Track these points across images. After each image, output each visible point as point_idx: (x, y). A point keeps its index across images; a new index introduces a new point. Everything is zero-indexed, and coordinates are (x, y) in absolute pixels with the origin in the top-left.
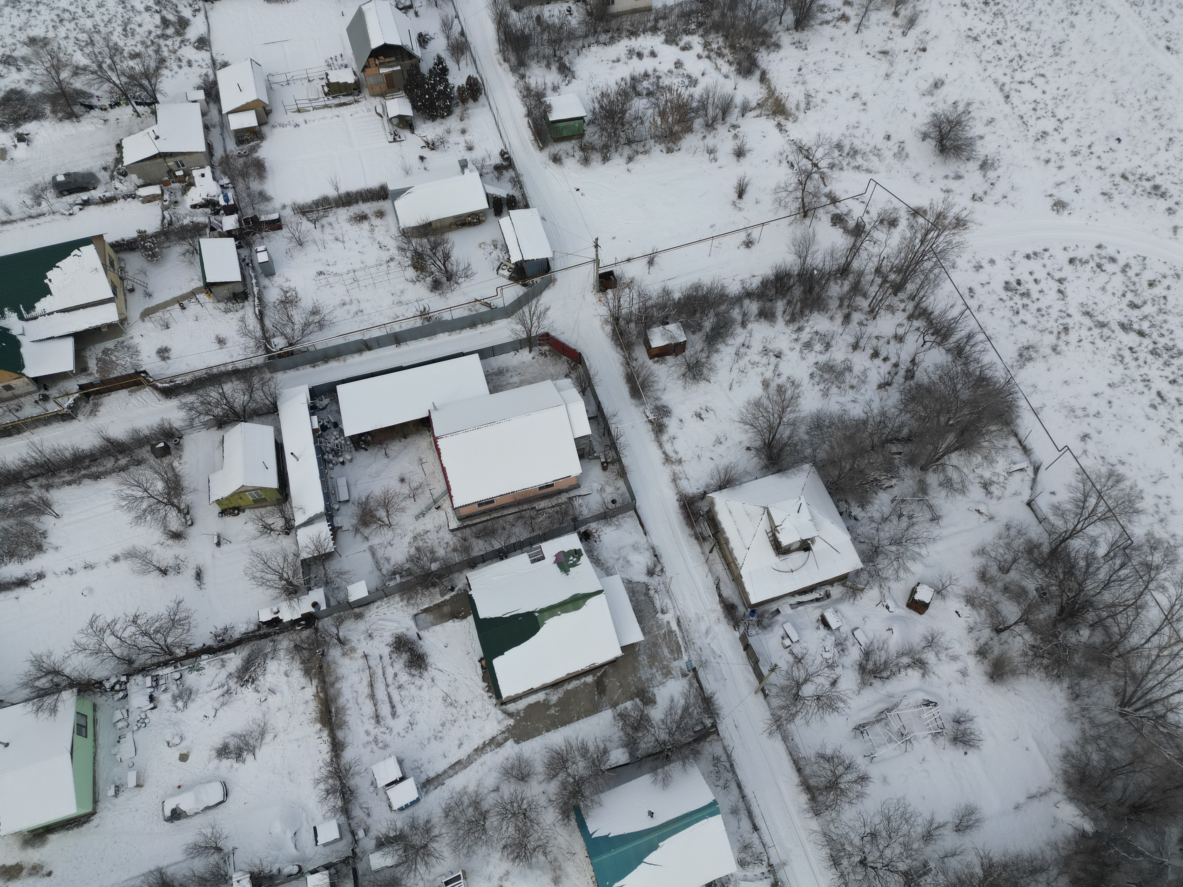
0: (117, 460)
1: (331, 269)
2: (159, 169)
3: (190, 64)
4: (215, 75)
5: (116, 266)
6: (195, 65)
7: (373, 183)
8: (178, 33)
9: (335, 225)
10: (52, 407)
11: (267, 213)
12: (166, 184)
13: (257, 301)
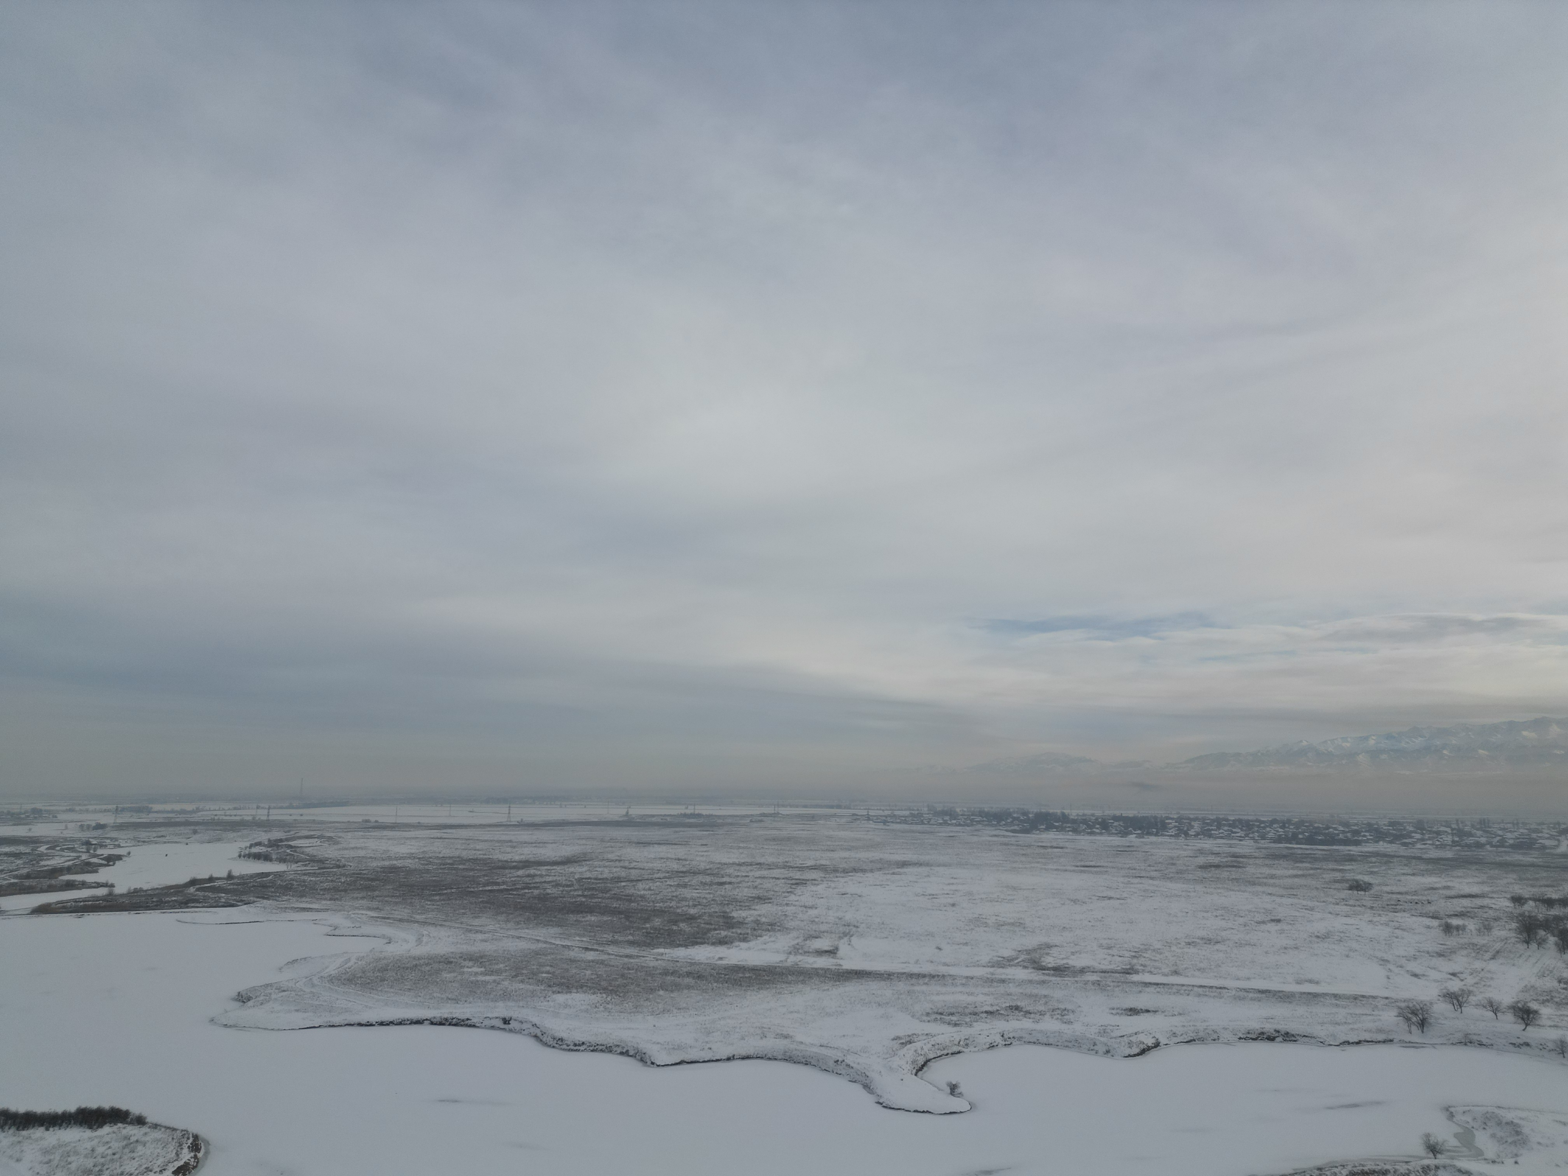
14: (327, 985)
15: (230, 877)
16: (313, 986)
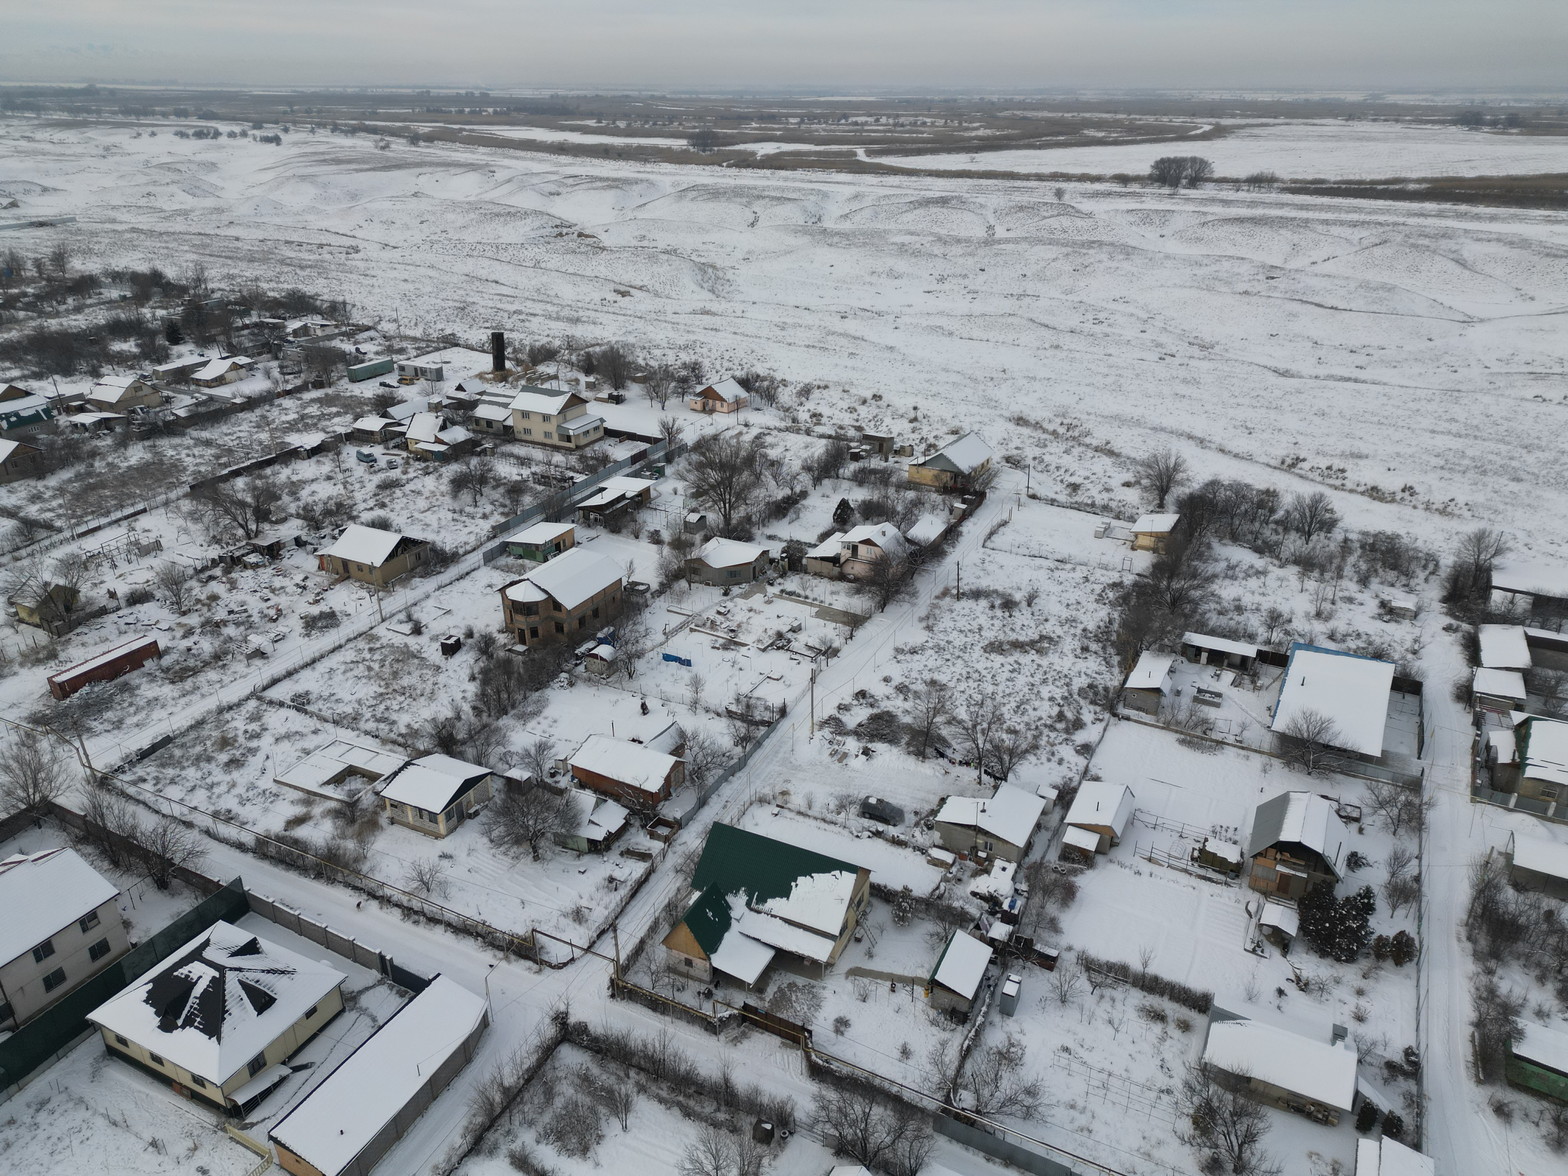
0: (718, 1110)
1: (1082, 1053)
2: (965, 841)
3: (1060, 762)
4: (1080, 783)
5: (861, 908)
6: (1065, 765)
7: (1196, 984)
8: (1067, 731)
9: (1118, 1004)
10: (707, 1009)
11: (1047, 944)
12: (962, 857)
13: (973, 1033)
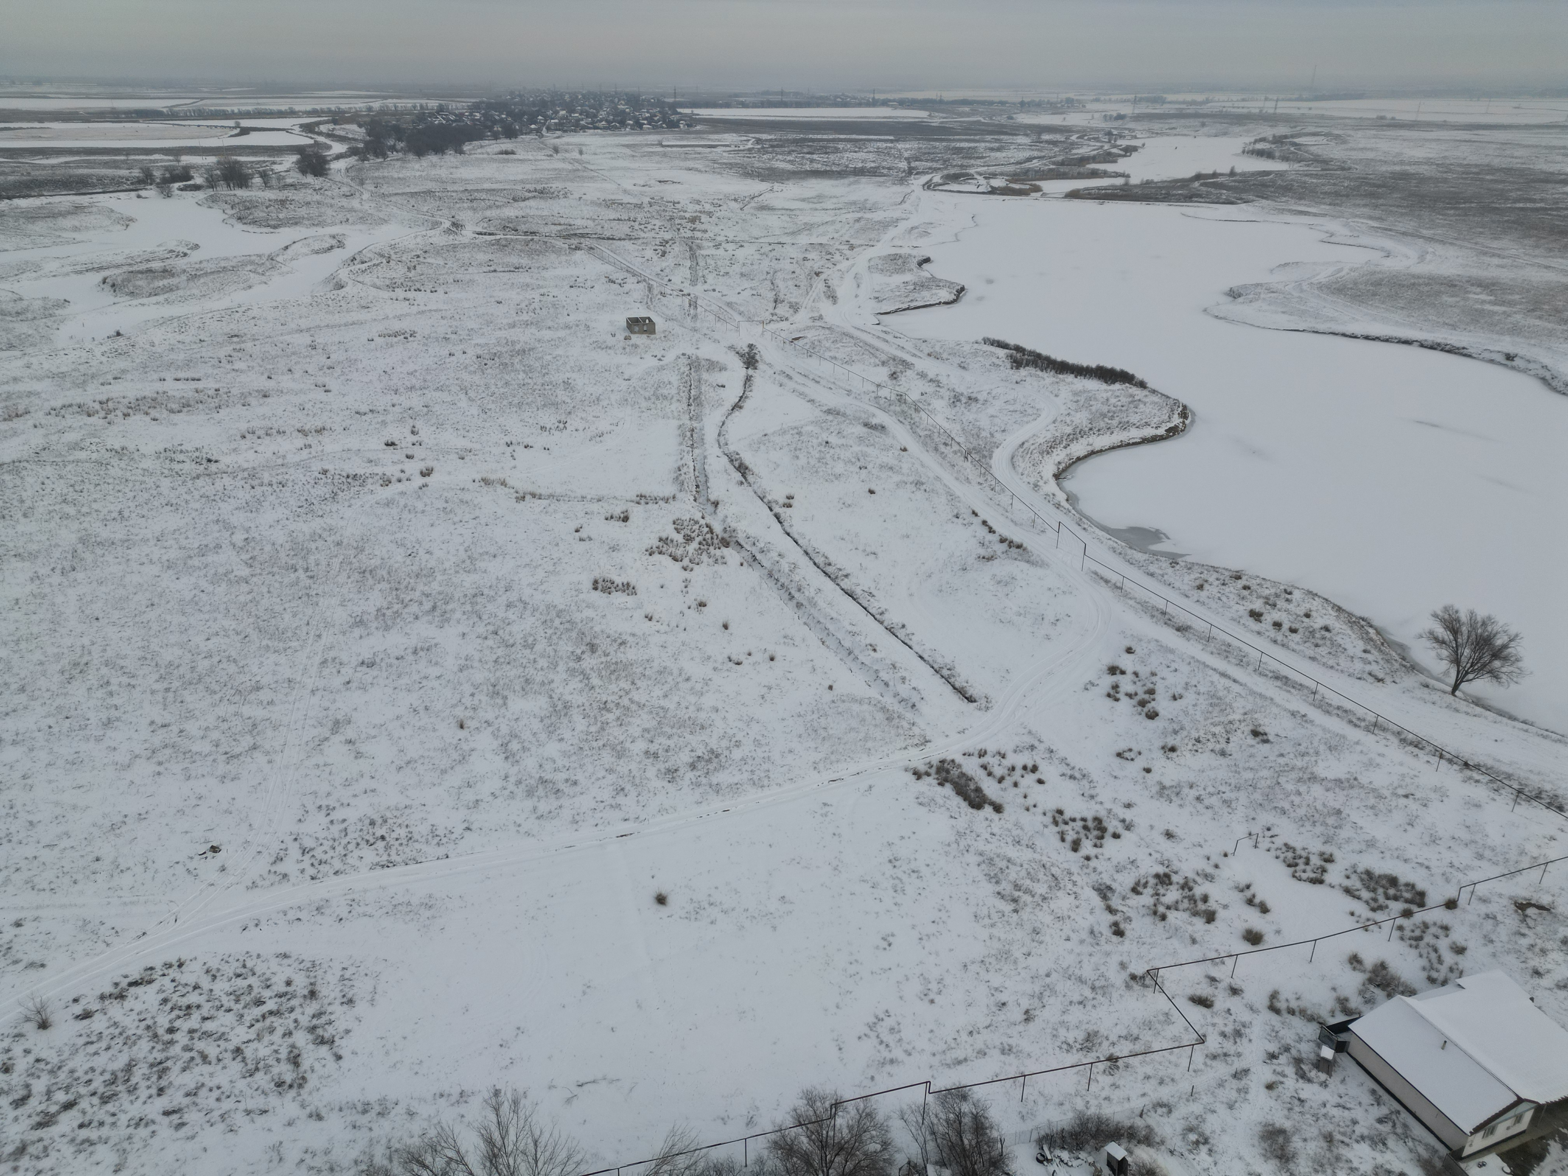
14: (1316, 292)
15: (1232, 173)
16: (1302, 291)
